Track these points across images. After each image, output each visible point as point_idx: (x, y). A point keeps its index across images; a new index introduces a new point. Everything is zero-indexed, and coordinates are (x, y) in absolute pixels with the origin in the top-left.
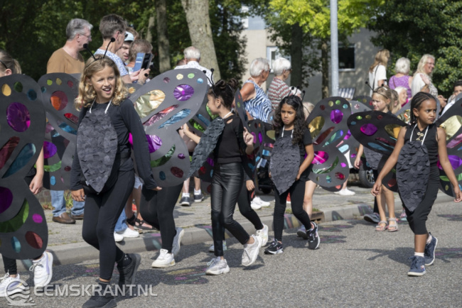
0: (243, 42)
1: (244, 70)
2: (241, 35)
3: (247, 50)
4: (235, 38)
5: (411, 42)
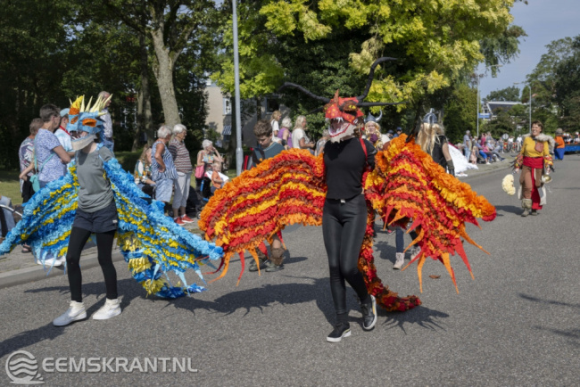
0: (206, 95)
1: (207, 114)
2: (205, 91)
3: (209, 100)
4: (201, 93)
5: (301, 102)
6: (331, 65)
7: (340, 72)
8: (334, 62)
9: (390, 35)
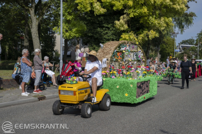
6: (107, 26)
7: (111, 29)
8: (108, 25)
9: (133, 14)
